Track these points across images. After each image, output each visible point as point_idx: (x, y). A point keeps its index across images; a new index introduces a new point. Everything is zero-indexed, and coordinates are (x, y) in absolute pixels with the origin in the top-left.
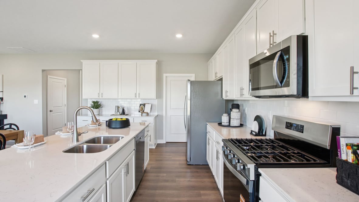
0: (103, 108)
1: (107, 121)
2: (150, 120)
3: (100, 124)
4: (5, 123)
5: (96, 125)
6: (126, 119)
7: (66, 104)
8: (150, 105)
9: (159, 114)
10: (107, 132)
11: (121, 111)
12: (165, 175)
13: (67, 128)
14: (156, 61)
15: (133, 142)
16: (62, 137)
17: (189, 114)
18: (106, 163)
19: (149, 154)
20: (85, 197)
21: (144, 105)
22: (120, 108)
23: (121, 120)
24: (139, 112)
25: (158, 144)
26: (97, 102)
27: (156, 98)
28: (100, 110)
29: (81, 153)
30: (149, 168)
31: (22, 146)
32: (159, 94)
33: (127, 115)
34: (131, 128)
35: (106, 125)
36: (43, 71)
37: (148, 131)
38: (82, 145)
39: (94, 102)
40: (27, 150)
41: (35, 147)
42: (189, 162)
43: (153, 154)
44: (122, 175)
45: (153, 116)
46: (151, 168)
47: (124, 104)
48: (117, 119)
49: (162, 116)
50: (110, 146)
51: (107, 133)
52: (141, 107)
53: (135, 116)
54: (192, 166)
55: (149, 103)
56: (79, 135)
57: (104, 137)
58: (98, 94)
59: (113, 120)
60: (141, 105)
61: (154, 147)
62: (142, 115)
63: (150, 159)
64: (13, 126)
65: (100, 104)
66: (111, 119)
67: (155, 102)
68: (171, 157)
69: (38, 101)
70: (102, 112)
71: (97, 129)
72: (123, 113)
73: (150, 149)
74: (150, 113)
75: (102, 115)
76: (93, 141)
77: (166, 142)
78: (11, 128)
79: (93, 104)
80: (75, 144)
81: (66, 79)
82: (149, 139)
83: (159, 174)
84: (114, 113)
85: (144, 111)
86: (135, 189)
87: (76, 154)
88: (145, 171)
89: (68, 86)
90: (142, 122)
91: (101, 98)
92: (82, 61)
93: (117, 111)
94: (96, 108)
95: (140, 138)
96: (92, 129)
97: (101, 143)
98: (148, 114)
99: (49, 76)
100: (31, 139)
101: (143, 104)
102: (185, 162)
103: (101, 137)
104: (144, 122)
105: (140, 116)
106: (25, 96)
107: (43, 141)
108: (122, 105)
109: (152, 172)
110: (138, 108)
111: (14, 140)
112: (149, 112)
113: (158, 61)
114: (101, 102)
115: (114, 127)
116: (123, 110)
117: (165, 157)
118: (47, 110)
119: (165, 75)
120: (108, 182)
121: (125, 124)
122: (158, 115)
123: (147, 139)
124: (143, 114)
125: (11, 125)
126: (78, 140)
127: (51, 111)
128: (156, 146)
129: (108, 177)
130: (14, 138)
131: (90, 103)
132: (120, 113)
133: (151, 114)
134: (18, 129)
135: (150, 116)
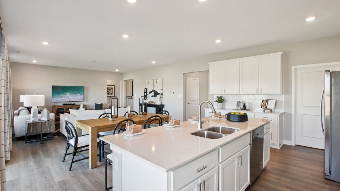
0: (226, 103)
1: (226, 114)
2: (274, 118)
3: (220, 116)
4: (163, 110)
5: (217, 117)
6: (244, 114)
7: (198, 98)
8: (275, 101)
9: (286, 111)
10: (226, 123)
11: (242, 106)
12: (289, 180)
13: (195, 117)
14: (281, 53)
15: (249, 136)
16: (192, 123)
17: (328, 113)
18: (219, 149)
19: (270, 154)
20: (199, 169)
21: (267, 101)
22: (241, 103)
23: (239, 114)
24: (261, 108)
25: (284, 145)
26: (221, 97)
27: (282, 94)
28: (223, 104)
29: (203, 137)
30: (269, 168)
31: (168, 125)
32: (286, 89)
33: (248, 110)
34: (249, 123)
35: (226, 118)
36: (184, 74)
37: (268, 128)
38: (204, 131)
39: (218, 97)
40: (170, 128)
41: (175, 127)
42: (327, 175)
43: (276, 155)
44: (235, 164)
45: (278, 113)
46: (272, 168)
47: (245, 99)
48: (235, 113)
49: (290, 115)
50: (225, 136)
51: (226, 125)
52: (263, 103)
53: (257, 112)
54: (333, 183)
55: (274, 99)
56: (202, 123)
57: (222, 128)
58: (222, 90)
59: (231, 113)
60: (263, 101)
61: (278, 148)
62: (264, 111)
63: (270, 159)
64: (166, 113)
65: (223, 99)
66: (230, 113)
67: (281, 98)
68: (300, 163)
69: (180, 96)
70: (225, 106)
71: (218, 120)
72: (244, 108)
73: (271, 148)
74: (274, 110)
75: (225, 109)
76: (213, 129)
77: (296, 145)
78: (165, 113)
79: (217, 99)
80: (199, 129)
81: (198, 79)
82: (269, 137)
83: (281, 178)
84: (235, 108)
85: (267, 108)
86: (250, 183)
87: (199, 137)
88: (264, 170)
89: (200, 85)
90: (264, 118)
91: (224, 94)
92: (209, 63)
93: (238, 106)
94: (220, 103)
95: (258, 134)
96: (214, 120)
97: (219, 132)
98: (271, 111)
99: (187, 78)
100: (173, 122)
101: (266, 99)
102: (323, 175)
103: (219, 127)
104: (267, 119)
105: (263, 112)
106: (174, 93)
107: (180, 124)
108: (244, 100)
109: (272, 173)
110: (260, 103)
111: (166, 122)
112: (273, 108)
113: (284, 53)
114: (225, 97)
115: (232, 120)
116: (244, 105)
117: (291, 162)
118: (186, 103)
119: (293, 68)
120: (220, 165)
121: (243, 118)
122: (284, 113)
123: (268, 137)
124: (266, 110)
125: (165, 111)
126: (201, 127)
127: (188, 104)
128: (282, 147)
129: (220, 161)
130: (166, 120)
131: (215, 98)
132: (241, 107)
133: (276, 111)
134: (169, 115)
135: (274, 113)
